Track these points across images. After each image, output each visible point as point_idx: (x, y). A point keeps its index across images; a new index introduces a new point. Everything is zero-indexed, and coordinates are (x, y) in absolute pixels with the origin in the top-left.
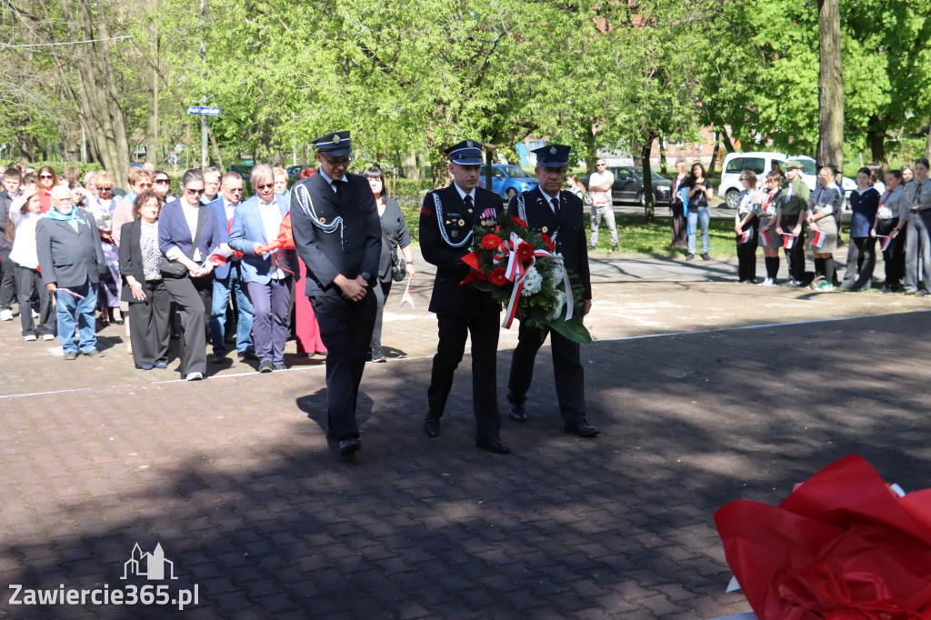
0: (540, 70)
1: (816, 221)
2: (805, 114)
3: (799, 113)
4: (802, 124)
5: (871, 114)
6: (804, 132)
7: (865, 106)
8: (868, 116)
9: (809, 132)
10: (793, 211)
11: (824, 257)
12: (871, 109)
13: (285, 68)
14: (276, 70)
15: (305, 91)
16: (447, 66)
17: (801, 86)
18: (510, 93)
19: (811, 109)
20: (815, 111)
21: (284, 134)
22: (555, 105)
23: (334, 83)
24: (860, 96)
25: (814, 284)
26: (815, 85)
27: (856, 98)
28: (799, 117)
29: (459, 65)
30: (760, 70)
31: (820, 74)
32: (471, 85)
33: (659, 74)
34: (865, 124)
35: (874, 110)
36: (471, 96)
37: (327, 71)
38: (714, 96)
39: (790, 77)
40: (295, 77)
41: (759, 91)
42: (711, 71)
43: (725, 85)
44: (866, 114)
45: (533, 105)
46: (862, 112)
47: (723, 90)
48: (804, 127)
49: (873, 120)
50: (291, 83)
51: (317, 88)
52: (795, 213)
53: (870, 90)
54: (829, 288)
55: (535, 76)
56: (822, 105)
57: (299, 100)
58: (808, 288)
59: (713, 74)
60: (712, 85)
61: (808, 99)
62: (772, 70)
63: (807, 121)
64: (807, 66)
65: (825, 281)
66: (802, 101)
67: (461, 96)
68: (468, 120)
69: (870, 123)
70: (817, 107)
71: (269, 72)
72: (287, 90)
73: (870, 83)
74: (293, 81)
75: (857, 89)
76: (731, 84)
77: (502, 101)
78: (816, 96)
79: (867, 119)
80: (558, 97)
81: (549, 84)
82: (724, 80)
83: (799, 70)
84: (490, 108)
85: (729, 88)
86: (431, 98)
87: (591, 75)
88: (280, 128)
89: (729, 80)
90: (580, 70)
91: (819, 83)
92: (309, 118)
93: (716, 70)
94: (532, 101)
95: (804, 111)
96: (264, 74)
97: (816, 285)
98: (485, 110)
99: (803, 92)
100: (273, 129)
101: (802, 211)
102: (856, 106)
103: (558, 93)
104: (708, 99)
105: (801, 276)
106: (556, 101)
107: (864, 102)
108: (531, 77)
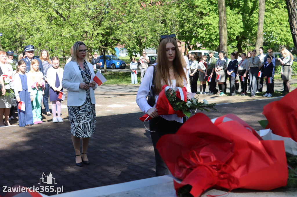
0: (121, 20)
1: (218, 71)
2: (214, 35)
3: (213, 35)
4: (214, 39)
5: (237, 35)
6: (215, 41)
7: (235, 32)
8: (236, 36)
9: (216, 42)
10: (211, 68)
11: (221, 84)
12: (237, 33)
13: (26, 19)
14: (23, 20)
15: (35, 27)
16: (88, 19)
17: (213, 26)
18: (110, 28)
19: (216, 34)
20: (218, 34)
21: (28, 43)
22: (126, 32)
23: (46, 25)
24: (233, 29)
25: (218, 93)
26: (217, 25)
27: (232, 30)
28: (213, 36)
29: (92, 18)
30: (199, 20)
31: (219, 22)
32: (97, 26)
33: (164, 22)
34: (235, 39)
35: (238, 34)
36: (96, 29)
37: (42, 20)
38: (183, 29)
39: (209, 22)
40: (30, 22)
41: (198, 27)
42: (181, 21)
43: (186, 26)
44: (235, 35)
45: (118, 32)
46: (234, 34)
47: (185, 28)
48: (214, 40)
49: (238, 37)
50: (29, 24)
51: (39, 26)
52: (211, 69)
53: (236, 27)
54: (223, 94)
55: (119, 22)
56: (220, 32)
57: (32, 31)
58: (216, 94)
59: (182, 22)
60: (182, 26)
61: (215, 30)
62: (203, 20)
63: (215, 37)
64: (215, 19)
65: (222, 92)
66: (214, 31)
67: (93, 29)
68: (95, 38)
69: (236, 38)
70: (218, 33)
71: (21, 20)
72: (27, 27)
73: (236, 24)
74: (30, 23)
75: (232, 26)
76: (188, 25)
77: (108, 31)
78: (218, 29)
79: (235, 37)
80: (127, 30)
81: (124, 25)
82: (186, 24)
83: (212, 20)
84: (103, 33)
85: (187, 27)
86: (82, 30)
87: (139, 22)
88: (26, 41)
89: (188, 24)
90: (135, 20)
91: (219, 25)
92: (37, 37)
93: (183, 21)
94: (118, 31)
95: (214, 34)
96: (19, 21)
97: (218, 94)
98: (102, 34)
99: (214, 27)
100: (23, 41)
101: (213, 69)
102: (232, 32)
103: (127, 28)
104: (181, 30)
105: (213, 91)
106: (127, 31)
107: (235, 31)
108: (118, 22)
